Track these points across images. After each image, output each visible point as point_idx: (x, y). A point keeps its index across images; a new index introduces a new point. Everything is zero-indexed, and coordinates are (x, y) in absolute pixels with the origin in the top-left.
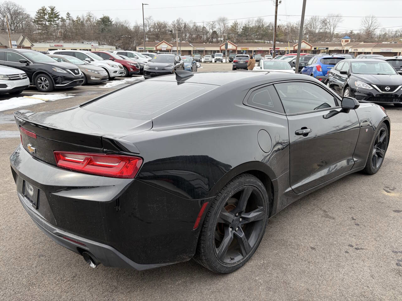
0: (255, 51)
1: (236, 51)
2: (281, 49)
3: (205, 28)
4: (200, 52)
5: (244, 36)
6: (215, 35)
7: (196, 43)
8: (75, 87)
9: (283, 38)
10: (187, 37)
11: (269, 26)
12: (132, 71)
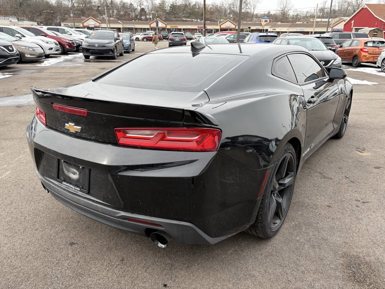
0: (184, 29)
1: (166, 29)
2: (209, 27)
3: (133, 5)
4: (130, 29)
5: (172, 14)
6: (143, 13)
7: (125, 20)
8: (9, 66)
9: (209, 17)
10: (114, 14)
11: (195, 5)
12: (67, 49)
